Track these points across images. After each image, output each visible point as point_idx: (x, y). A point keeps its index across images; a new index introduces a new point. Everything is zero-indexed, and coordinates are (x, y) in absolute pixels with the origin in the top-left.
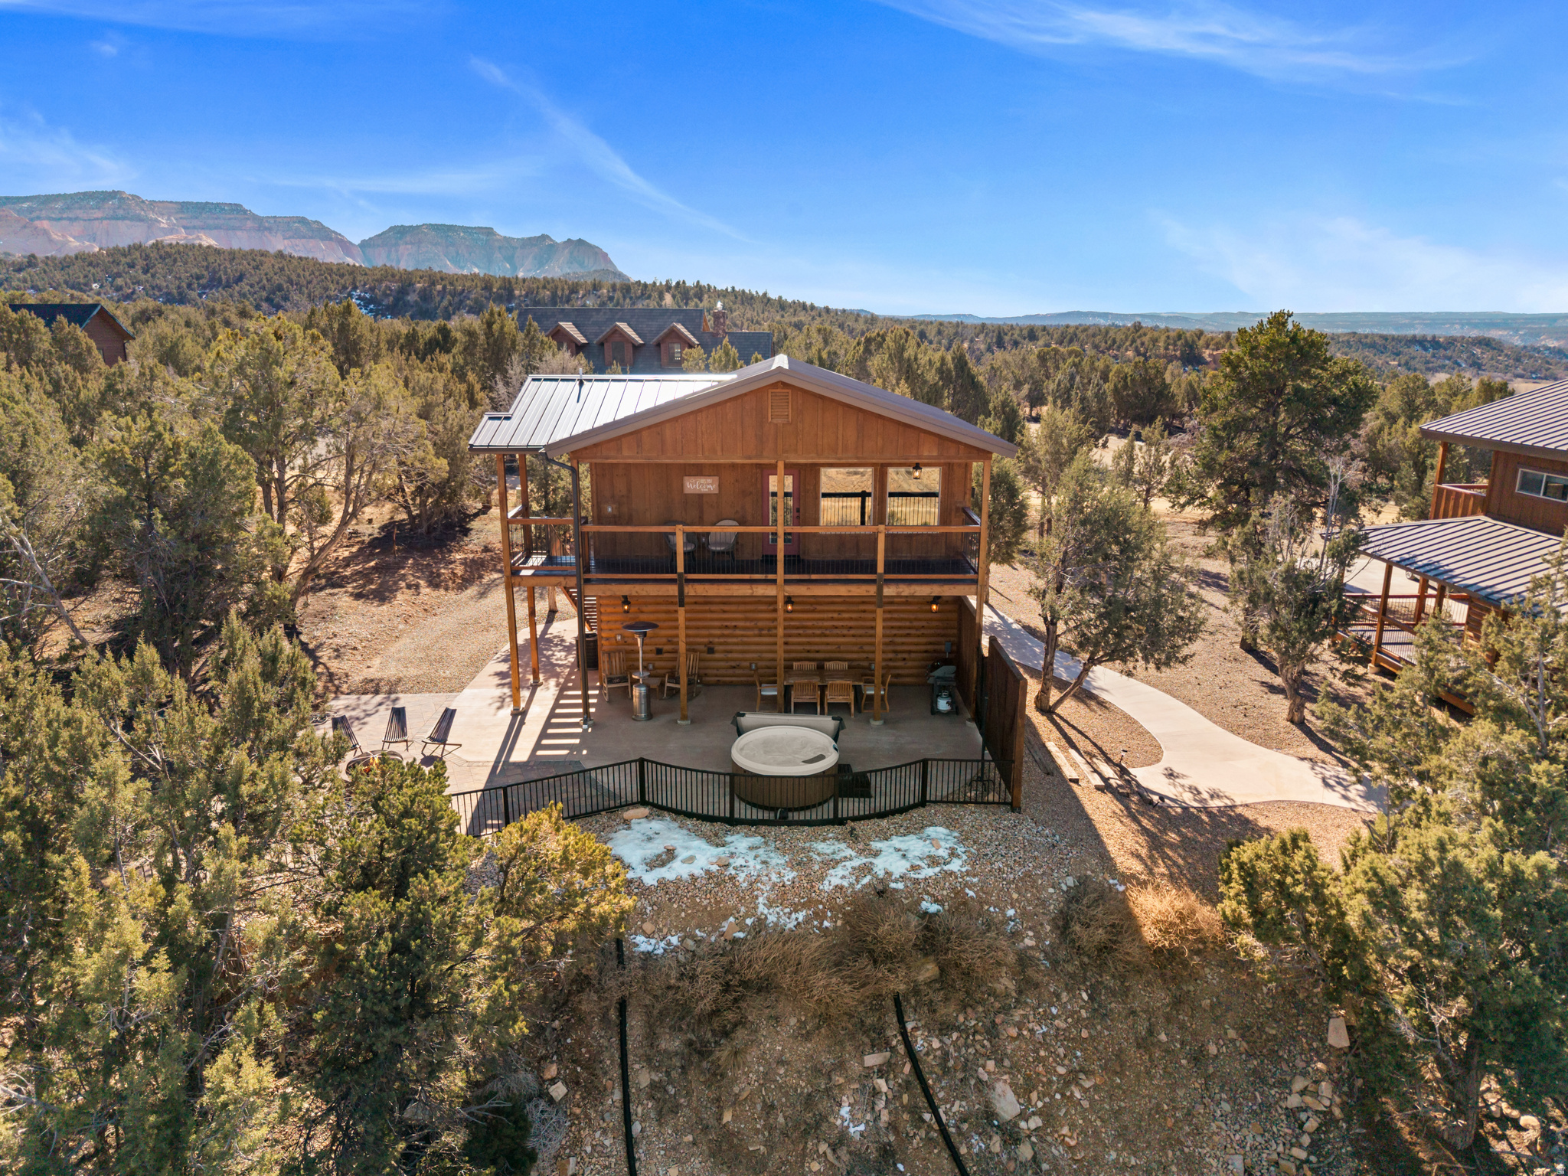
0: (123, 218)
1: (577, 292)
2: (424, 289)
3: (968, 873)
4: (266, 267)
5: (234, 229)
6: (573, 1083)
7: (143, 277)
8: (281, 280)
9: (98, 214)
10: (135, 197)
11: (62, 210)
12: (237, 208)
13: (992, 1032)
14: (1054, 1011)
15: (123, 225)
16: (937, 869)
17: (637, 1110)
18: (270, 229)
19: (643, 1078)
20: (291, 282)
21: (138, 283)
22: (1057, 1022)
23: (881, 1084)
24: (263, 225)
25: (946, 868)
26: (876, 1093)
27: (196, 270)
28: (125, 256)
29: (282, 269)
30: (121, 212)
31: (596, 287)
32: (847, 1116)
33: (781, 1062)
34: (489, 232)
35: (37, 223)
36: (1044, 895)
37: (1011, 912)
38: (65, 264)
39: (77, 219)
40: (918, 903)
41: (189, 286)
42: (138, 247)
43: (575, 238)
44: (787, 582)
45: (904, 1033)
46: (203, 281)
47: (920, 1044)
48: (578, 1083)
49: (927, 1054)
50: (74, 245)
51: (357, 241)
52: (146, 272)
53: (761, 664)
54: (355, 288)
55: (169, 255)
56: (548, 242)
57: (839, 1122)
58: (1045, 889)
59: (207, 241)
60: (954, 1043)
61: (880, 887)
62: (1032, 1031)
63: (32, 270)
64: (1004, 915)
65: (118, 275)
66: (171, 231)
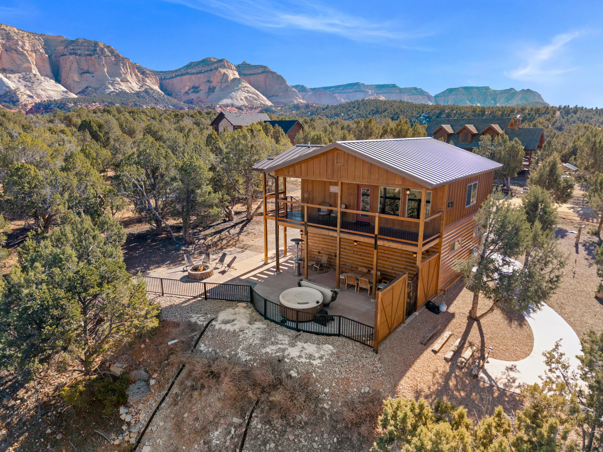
0: (358, 91)
1: (514, 112)
2: (448, 113)
3: (318, 367)
4: (395, 106)
5: (392, 93)
6: (158, 382)
7: (356, 111)
8: (397, 110)
9: (351, 90)
10: (363, 84)
11: (342, 90)
12: (394, 86)
13: (283, 433)
14: (316, 439)
15: (358, 94)
16: (308, 360)
17: (167, 399)
18: (403, 92)
19: (175, 390)
20: (401, 111)
21: (355, 113)
22: (314, 444)
23: (233, 430)
24: (402, 91)
25: (311, 361)
26: (230, 432)
27: (372, 108)
28: (353, 104)
29: (399, 107)
30: (358, 89)
31: (523, 109)
32: (216, 435)
33: (210, 406)
34: (487, 88)
35: (334, 95)
36: (350, 390)
37: (327, 390)
38: (335, 108)
39: (345, 92)
40: (290, 370)
41: (369, 114)
42: (357, 101)
43: (526, 89)
44: (341, 232)
45: (251, 416)
46: (374, 112)
47: (254, 422)
48: (159, 383)
49: (254, 428)
50: (343, 101)
51: (433, 95)
52: (357, 109)
53: (354, 266)
54: (422, 113)
55: (365, 103)
56: (513, 91)
57: (212, 436)
58: (352, 387)
59: (382, 98)
60: (265, 429)
61: (281, 359)
62: (300, 442)
63: (327, 110)
64: (323, 390)
65: (350, 110)
66: (372, 95)
